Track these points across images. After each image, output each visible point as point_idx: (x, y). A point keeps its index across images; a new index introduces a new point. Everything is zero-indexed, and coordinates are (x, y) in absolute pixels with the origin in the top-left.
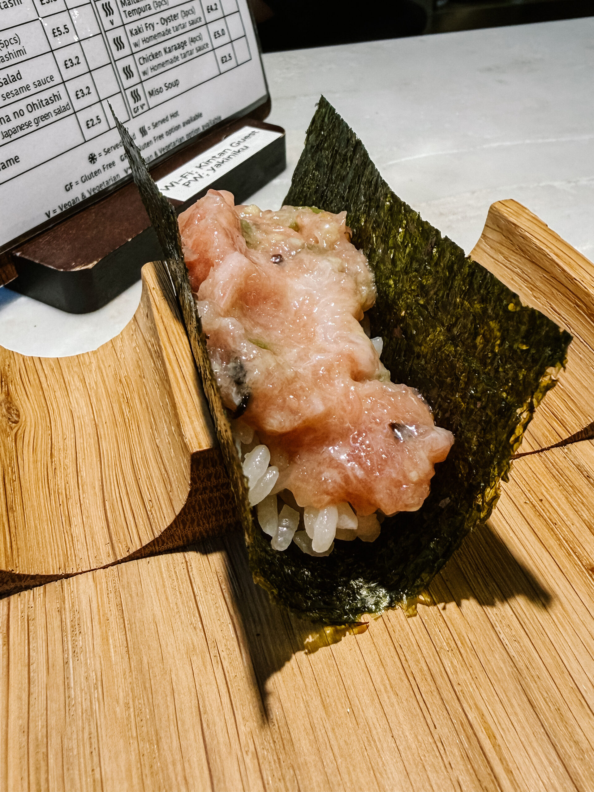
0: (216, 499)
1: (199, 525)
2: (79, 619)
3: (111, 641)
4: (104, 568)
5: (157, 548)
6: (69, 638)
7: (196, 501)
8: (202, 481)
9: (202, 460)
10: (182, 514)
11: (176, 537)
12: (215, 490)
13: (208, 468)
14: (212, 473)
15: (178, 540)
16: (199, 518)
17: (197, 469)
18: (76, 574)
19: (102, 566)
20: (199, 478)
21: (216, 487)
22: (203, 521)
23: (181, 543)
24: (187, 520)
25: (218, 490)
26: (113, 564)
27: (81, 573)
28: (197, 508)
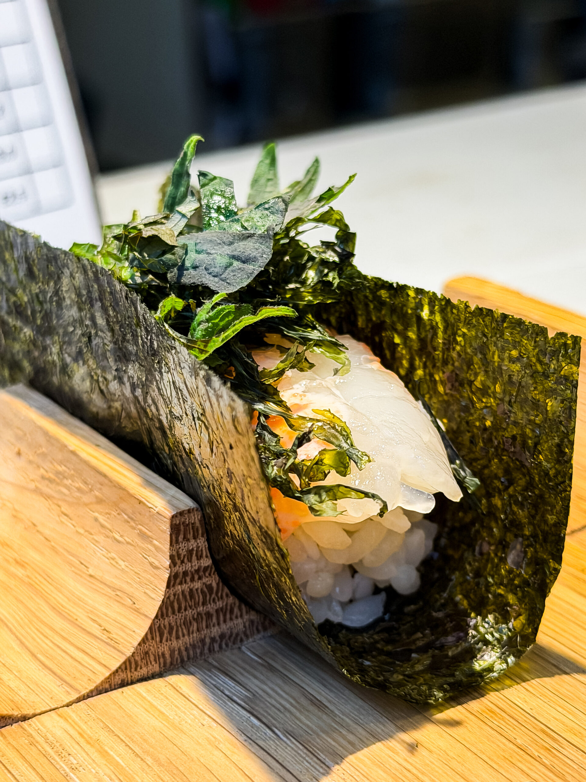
0: (197, 593)
1: (178, 638)
2: (61, 745)
3: (112, 753)
4: (68, 705)
5: (129, 676)
6: (59, 760)
7: (174, 595)
8: (182, 562)
9: (182, 527)
10: (160, 616)
11: (152, 658)
12: (196, 577)
13: (188, 540)
14: (193, 549)
15: (153, 663)
16: (178, 623)
17: (177, 542)
18: (34, 715)
19: (65, 703)
20: (179, 555)
21: (197, 571)
22: (182, 629)
23: (156, 668)
24: (165, 626)
25: (200, 578)
26: (78, 700)
27: (40, 714)
28: (176, 606)
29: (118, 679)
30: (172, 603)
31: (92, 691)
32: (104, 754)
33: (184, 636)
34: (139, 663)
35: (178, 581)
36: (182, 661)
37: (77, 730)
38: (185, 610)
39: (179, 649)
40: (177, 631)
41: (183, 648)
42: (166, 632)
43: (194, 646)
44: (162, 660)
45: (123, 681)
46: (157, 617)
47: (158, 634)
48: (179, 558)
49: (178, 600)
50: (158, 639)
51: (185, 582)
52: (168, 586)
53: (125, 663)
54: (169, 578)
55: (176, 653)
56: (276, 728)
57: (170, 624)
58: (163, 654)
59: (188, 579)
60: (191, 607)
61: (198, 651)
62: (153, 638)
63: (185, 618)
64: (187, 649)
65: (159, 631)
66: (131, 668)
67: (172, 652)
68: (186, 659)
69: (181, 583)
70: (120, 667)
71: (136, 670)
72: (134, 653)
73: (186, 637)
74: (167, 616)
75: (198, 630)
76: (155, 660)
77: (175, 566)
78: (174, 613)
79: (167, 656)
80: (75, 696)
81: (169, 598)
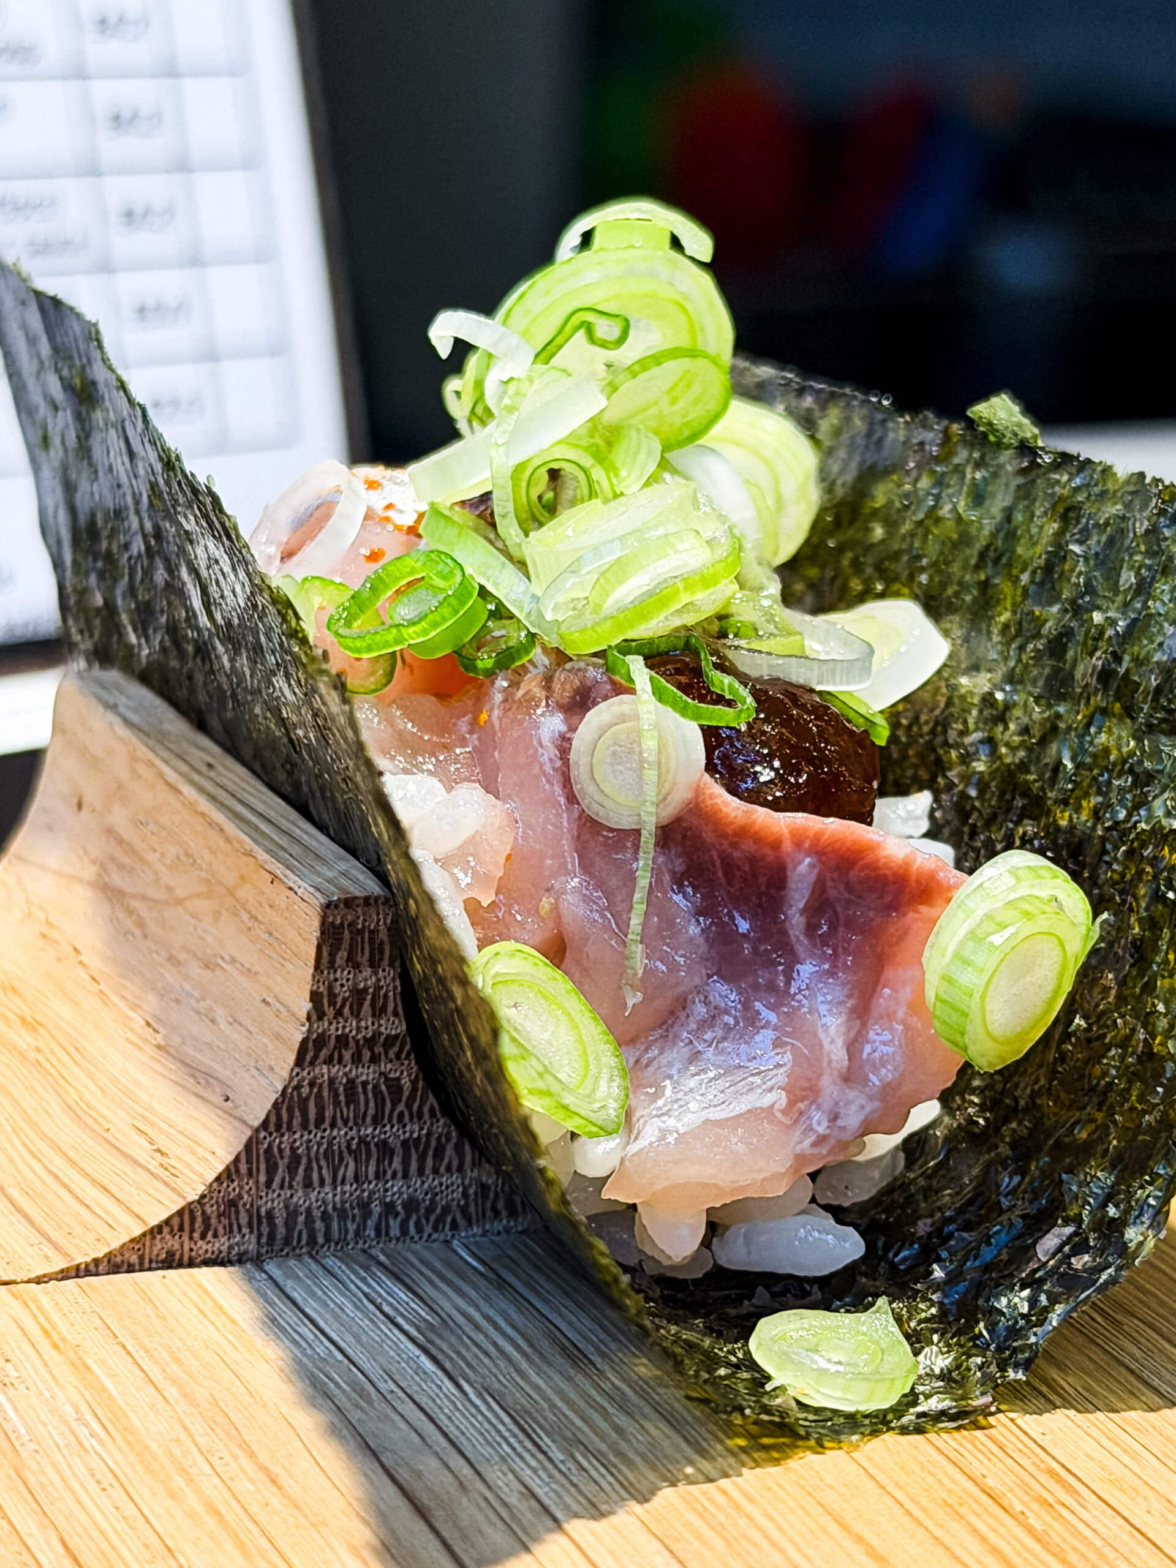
29: (158, 1248)
30: (304, 1102)
31: (97, 1261)
32: (81, 1368)
33: (322, 1183)
34: (213, 1221)
35: (324, 1054)
36: (312, 1241)
37: (39, 1323)
38: (333, 1125)
39: (309, 1210)
40: (309, 1169)
41: (317, 1214)
42: (282, 1165)
43: (342, 1214)
44: (265, 1230)
45: (170, 1254)
46: (265, 1124)
47: (263, 1167)
48: (332, 1003)
49: (319, 1097)
50: (263, 1179)
51: (340, 1062)
52: (299, 1062)
53: (180, 1213)
54: (304, 1043)
55: (301, 1219)
56: (468, 1381)
57: (293, 1150)
58: (270, 1215)
59: (347, 1055)
60: (346, 1122)
61: (352, 1227)
62: (250, 1174)
63: (330, 1144)
64: (325, 1216)
65: (267, 1161)
66: (192, 1230)
67: (292, 1214)
68: (321, 1240)
69: (329, 1061)
70: (167, 1222)
71: (203, 1236)
72: (203, 1196)
73: (327, 1189)
74: (289, 1128)
75: (356, 1178)
76: (250, 1225)
77: (320, 1018)
78: (305, 1126)
79: (279, 1221)
80: (60, 1264)
81: (298, 1087)
